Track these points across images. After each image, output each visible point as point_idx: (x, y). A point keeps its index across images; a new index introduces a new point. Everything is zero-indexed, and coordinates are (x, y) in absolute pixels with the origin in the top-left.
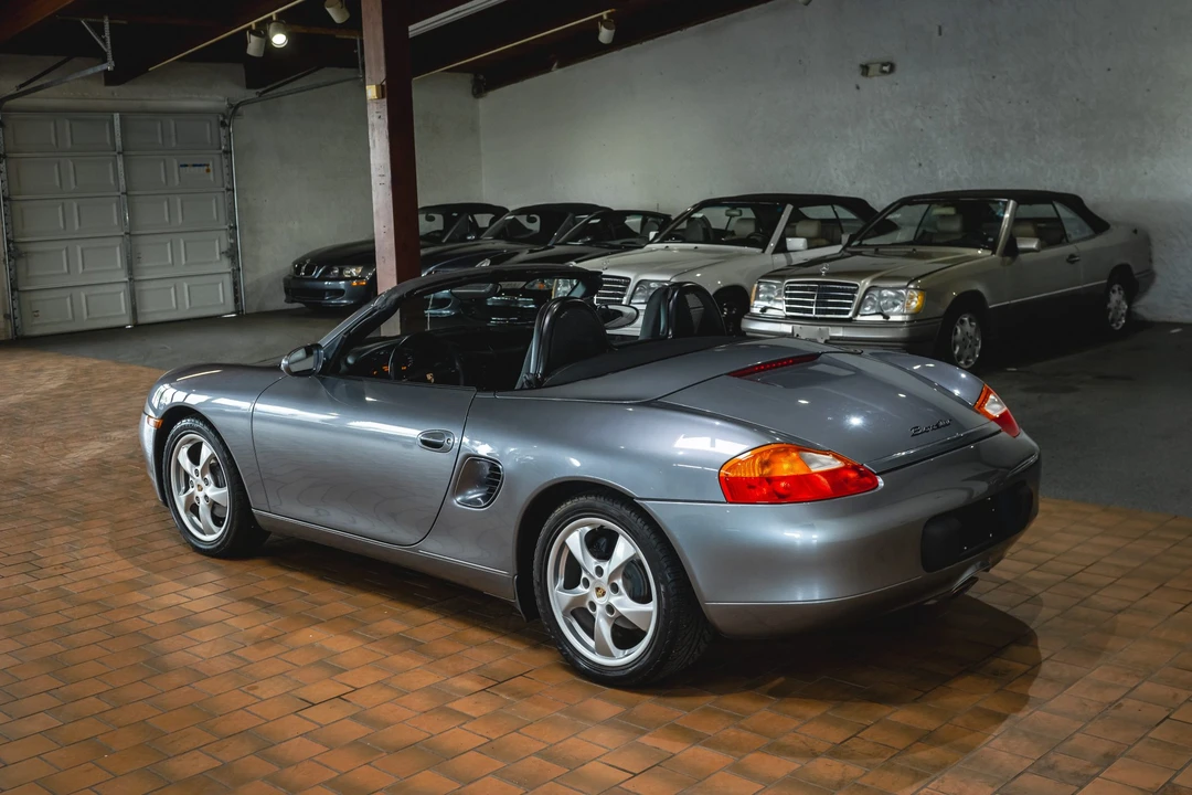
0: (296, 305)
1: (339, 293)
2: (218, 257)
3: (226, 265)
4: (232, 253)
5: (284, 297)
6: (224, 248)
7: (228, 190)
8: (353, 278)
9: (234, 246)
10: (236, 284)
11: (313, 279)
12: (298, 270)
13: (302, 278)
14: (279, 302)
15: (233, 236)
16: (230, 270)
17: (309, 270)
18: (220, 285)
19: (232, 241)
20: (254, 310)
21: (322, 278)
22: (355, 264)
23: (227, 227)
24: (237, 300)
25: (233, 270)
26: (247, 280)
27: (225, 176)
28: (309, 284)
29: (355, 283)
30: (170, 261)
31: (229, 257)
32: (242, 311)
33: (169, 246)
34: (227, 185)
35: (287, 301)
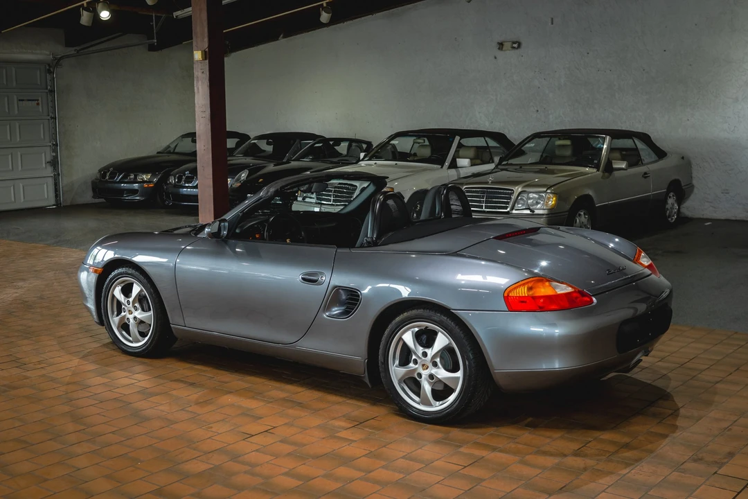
0: (97, 201)
1: (134, 192)
2: (44, 165)
3: (49, 171)
4: (54, 163)
5: (90, 193)
6: (48, 159)
7: (52, 118)
8: (144, 182)
9: (56, 157)
10: (56, 185)
11: (116, 182)
12: (104, 176)
13: (107, 182)
14: (88, 197)
15: (55, 151)
16: (52, 175)
17: (113, 175)
18: (45, 186)
19: (54, 154)
20: (68, 203)
21: (121, 182)
22: (146, 172)
23: (50, 144)
24: (57, 196)
25: (55, 175)
26: (63, 182)
27: (50, 108)
28: (110, 185)
29: (146, 185)
30: (11, 167)
31: (52, 166)
32: (61, 204)
33: (10, 156)
34: (51, 114)
35: (94, 197)
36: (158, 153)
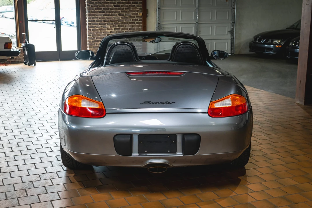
0: (252, 53)
1: (270, 49)
2: (227, 33)
3: (229, 36)
4: (232, 32)
5: (249, 49)
6: (230, 30)
7: (233, 8)
8: (276, 44)
9: (233, 29)
10: (232, 44)
11: (261, 44)
12: (256, 40)
13: (257, 43)
14: (247, 51)
15: (233, 26)
16: (230, 38)
17: (260, 40)
18: (227, 43)
19: (232, 27)
20: (237, 53)
21: (265, 43)
22: (278, 39)
23: (231, 22)
24: (232, 49)
25: (232, 38)
26: (236, 42)
27: (233, 3)
28: (259, 45)
29: (277, 46)
30: (210, 33)
31: (231, 33)
32: (233, 53)
33: (210, 28)
34: (233, 6)
35: (250, 51)
36: (287, 28)
